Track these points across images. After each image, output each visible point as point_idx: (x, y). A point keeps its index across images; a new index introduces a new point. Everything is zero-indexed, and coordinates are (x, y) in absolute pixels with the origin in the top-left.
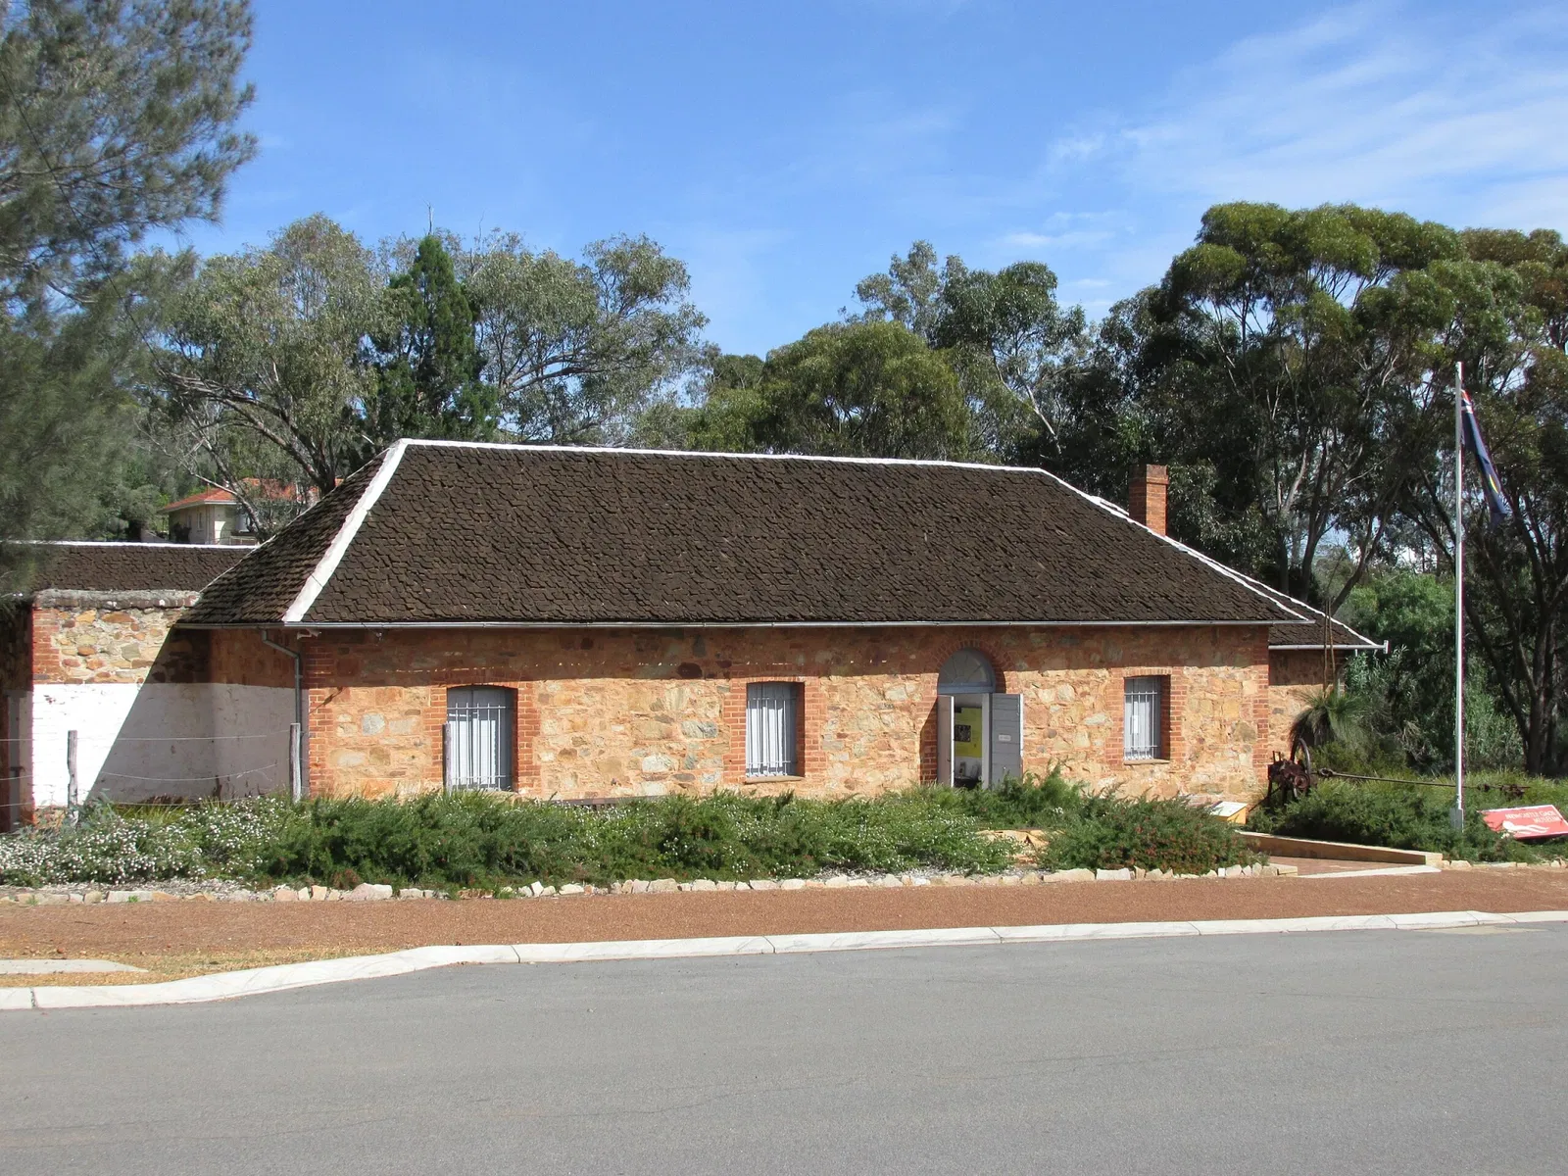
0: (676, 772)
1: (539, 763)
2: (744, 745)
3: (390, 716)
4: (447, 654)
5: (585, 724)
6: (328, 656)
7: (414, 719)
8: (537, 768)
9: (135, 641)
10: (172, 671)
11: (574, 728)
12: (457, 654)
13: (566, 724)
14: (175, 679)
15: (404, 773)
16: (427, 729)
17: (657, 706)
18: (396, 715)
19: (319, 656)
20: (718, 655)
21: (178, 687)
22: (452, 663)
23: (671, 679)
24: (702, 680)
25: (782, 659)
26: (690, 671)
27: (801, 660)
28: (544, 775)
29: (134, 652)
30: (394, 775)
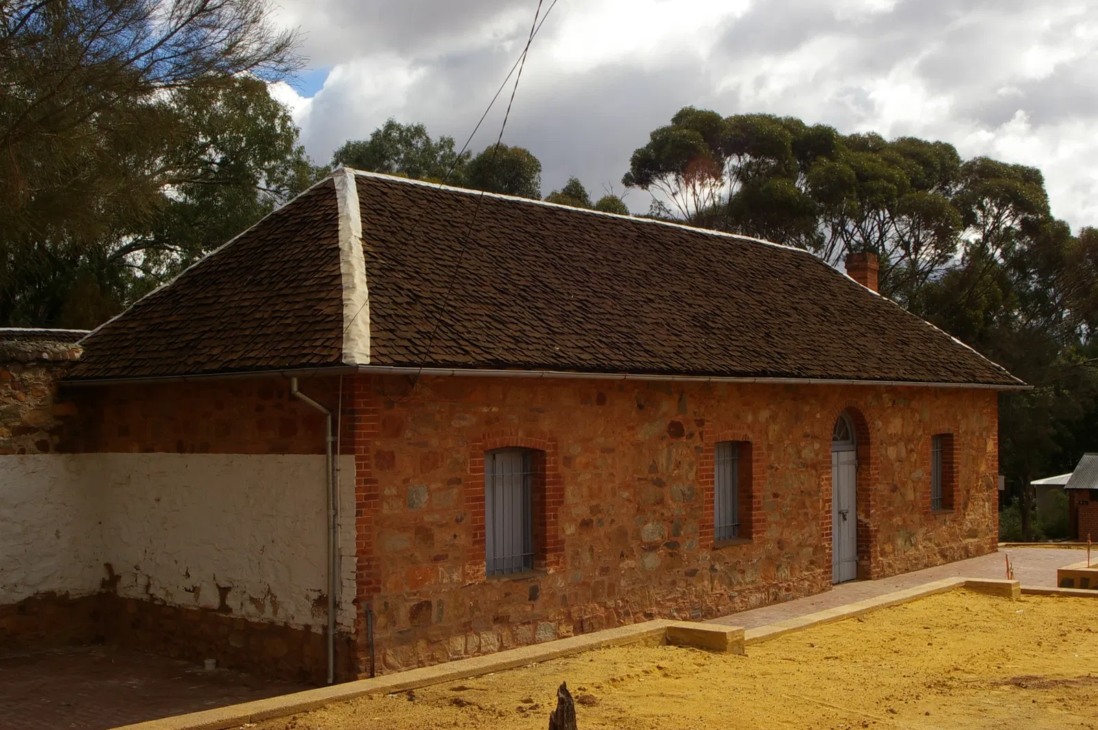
0: (667, 541)
1: (563, 536)
2: (713, 508)
3: (433, 486)
4: (485, 410)
5: (600, 489)
6: (374, 411)
7: (455, 491)
8: (563, 542)
9: (15, 402)
10: (56, 439)
11: (592, 496)
12: (494, 409)
13: (585, 490)
14: (60, 449)
15: (447, 555)
16: (467, 501)
17: (654, 468)
18: (439, 485)
19: (364, 412)
20: (695, 413)
21: (63, 457)
22: (489, 421)
23: (663, 438)
24: (684, 439)
25: (738, 417)
26: (676, 430)
27: (750, 418)
28: (569, 551)
29: (17, 416)
30: (437, 559)
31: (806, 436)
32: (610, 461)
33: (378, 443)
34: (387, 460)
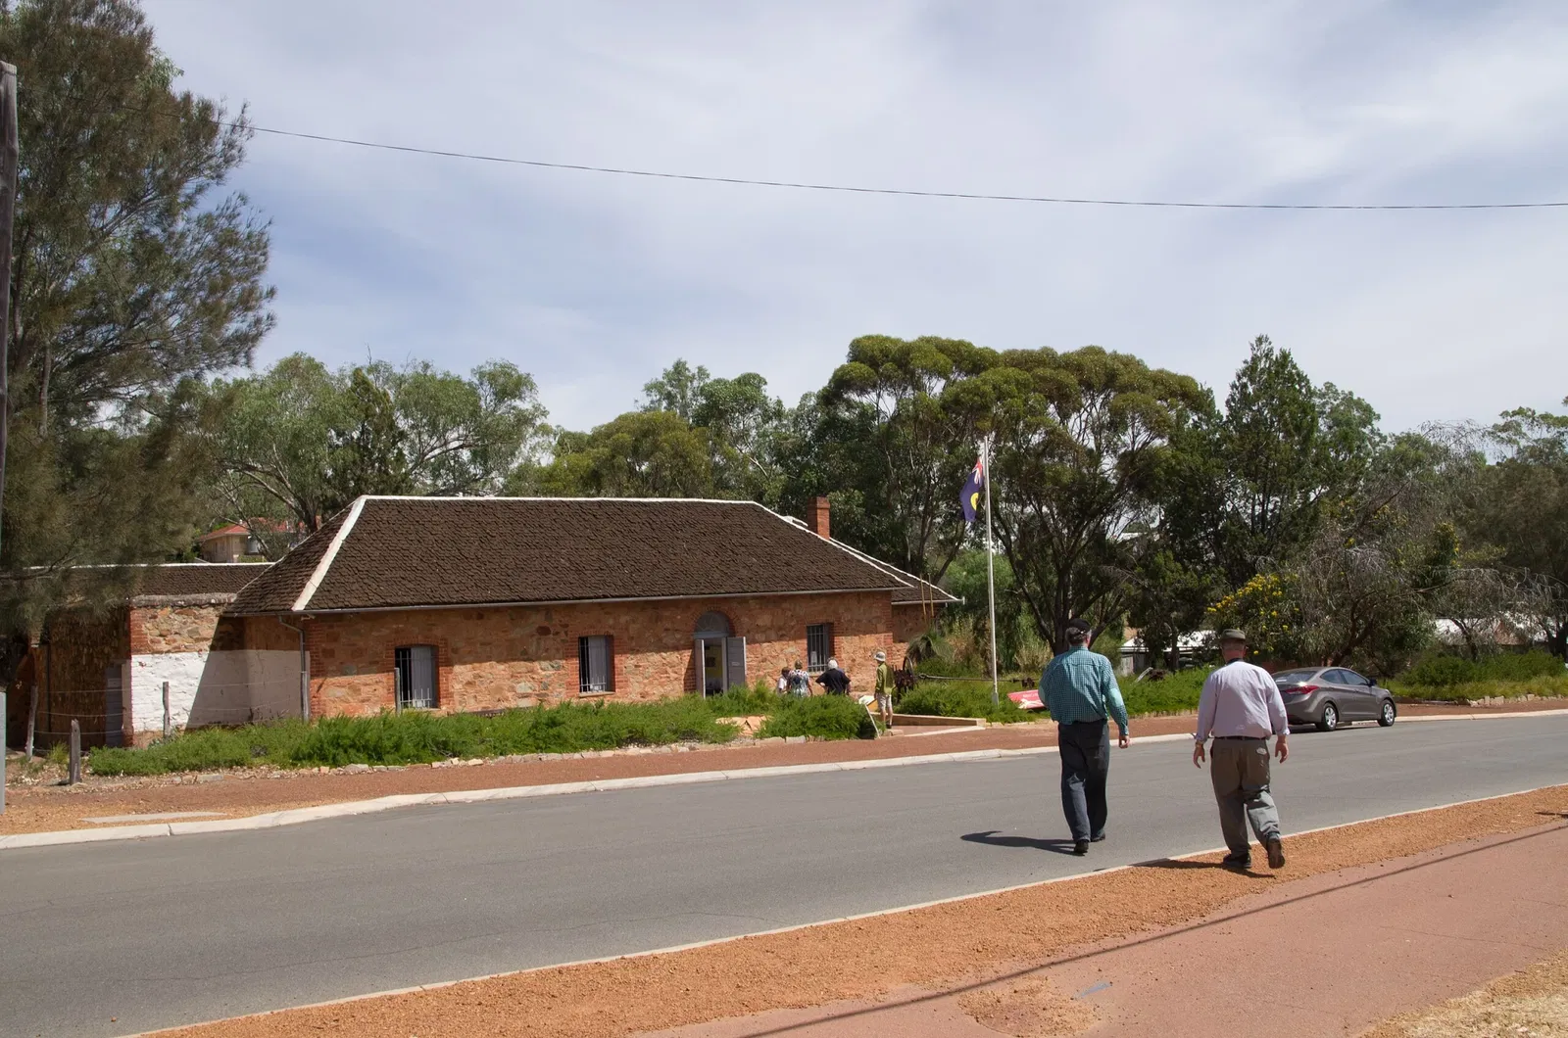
0: (537, 693)
1: (452, 690)
2: (577, 674)
3: (360, 665)
4: (394, 626)
6: (320, 630)
7: (375, 666)
8: (452, 693)
9: (198, 625)
10: (220, 644)
11: (474, 668)
12: (400, 626)
14: (226, 647)
15: (370, 700)
16: (384, 672)
17: (524, 653)
18: (364, 664)
19: (315, 630)
20: (561, 621)
21: (228, 652)
22: (397, 631)
23: (533, 636)
24: (551, 636)
25: (600, 622)
26: (544, 631)
27: (611, 622)
28: (456, 697)
29: (198, 633)
30: (363, 701)
31: (667, 630)
32: (488, 649)
33: (323, 645)
34: (330, 653)
